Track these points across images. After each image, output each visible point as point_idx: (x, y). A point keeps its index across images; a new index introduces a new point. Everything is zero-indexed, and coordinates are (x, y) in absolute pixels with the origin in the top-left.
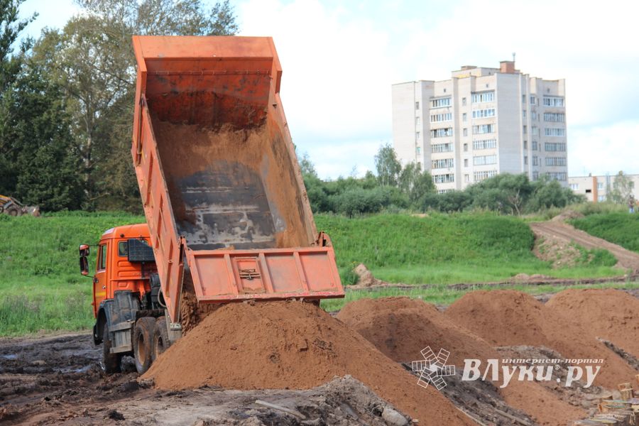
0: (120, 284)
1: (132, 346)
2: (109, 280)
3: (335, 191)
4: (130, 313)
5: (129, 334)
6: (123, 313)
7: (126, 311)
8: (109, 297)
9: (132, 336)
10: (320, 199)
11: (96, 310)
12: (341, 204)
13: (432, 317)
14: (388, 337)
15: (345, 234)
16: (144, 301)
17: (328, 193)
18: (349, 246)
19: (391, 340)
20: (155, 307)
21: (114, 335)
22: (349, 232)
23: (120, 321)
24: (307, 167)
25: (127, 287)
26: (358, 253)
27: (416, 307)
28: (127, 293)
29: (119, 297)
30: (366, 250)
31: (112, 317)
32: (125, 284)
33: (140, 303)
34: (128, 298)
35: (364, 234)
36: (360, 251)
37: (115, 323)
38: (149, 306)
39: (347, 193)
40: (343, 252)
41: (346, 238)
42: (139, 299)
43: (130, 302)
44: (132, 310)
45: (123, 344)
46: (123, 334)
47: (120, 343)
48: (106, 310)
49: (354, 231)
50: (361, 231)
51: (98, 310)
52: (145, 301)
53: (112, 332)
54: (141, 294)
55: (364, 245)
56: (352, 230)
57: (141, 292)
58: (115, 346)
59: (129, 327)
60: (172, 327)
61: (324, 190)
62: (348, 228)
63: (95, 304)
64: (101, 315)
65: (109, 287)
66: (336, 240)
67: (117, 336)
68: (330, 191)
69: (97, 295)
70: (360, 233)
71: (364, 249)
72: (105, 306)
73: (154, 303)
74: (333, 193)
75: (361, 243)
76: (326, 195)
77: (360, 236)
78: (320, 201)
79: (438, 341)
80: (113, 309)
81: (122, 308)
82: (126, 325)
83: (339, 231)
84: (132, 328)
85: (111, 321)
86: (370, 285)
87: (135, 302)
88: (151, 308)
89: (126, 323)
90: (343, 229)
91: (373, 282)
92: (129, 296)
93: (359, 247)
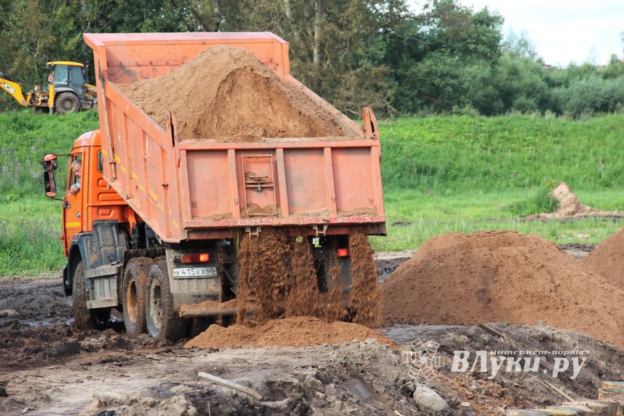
0: (100, 211)
1: (119, 299)
2: (85, 205)
3: (561, 81)
4: (116, 252)
5: (114, 282)
6: (105, 252)
7: (110, 249)
8: (85, 229)
9: (118, 286)
10: (538, 92)
11: (66, 247)
12: (568, 100)
13: (549, 259)
14: (480, 287)
15: (558, 142)
16: (134, 236)
17: (552, 84)
18: (563, 159)
19: (484, 291)
20: (151, 245)
21: (93, 283)
22: (564, 139)
23: (101, 264)
24: (526, 48)
25: (111, 215)
26: (575, 169)
27: (525, 245)
28: (111, 225)
29: (99, 229)
30: (586, 164)
31: (89, 256)
32: (107, 211)
33: (129, 238)
34: (112, 232)
35: (585, 142)
36: (577, 166)
37: (93, 266)
38: (141, 244)
39: (578, 84)
40: (554, 167)
41: (558, 148)
42: (128, 233)
43: (116, 236)
44: (118, 248)
45: (105, 296)
46: (106, 281)
47: (101, 294)
48: (80, 248)
49: (570, 138)
50: (580, 137)
51: (69, 247)
52: (137, 235)
53: (90, 279)
54: (131, 226)
55: (584, 158)
56: (567, 136)
57: (131, 223)
58: (94, 299)
59: (114, 272)
60: (175, 275)
61: (547, 80)
62: (562, 134)
63: (65, 238)
64: (75, 255)
65: (85, 214)
66: (544, 150)
67: (97, 284)
68: (556, 82)
69: (69, 225)
70: (580, 141)
71: (584, 163)
72: (81, 241)
73: (150, 239)
74: (559, 85)
75: (580, 154)
76: (547, 87)
77: (579, 145)
78: (539, 96)
79: (553, 294)
80: (92, 245)
81: (104, 246)
82: (110, 270)
83: (550, 138)
84: (118, 274)
85: (89, 264)
86: (573, 213)
87: (122, 236)
88: (145, 247)
89: (110, 266)
90: (555, 135)
91: (578, 209)
92: (114, 229)
93: (577, 160)
